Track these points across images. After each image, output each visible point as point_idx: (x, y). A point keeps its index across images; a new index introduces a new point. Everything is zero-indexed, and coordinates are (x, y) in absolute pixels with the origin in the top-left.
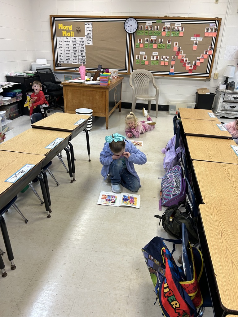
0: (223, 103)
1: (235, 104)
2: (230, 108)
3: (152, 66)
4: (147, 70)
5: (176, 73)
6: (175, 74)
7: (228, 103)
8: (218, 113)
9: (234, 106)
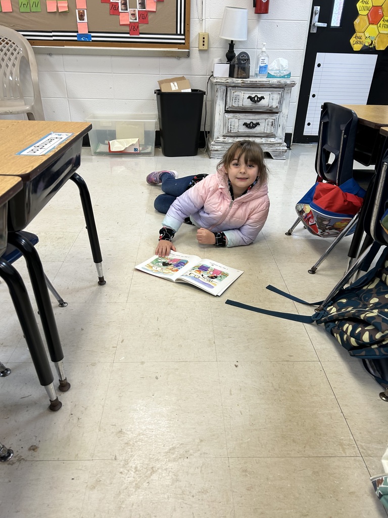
0: (227, 115)
1: (257, 117)
2: (243, 129)
3: (24, 14)
4: (12, 27)
5: (96, 37)
6: (93, 39)
7: (238, 115)
8: (218, 143)
9: (255, 122)
